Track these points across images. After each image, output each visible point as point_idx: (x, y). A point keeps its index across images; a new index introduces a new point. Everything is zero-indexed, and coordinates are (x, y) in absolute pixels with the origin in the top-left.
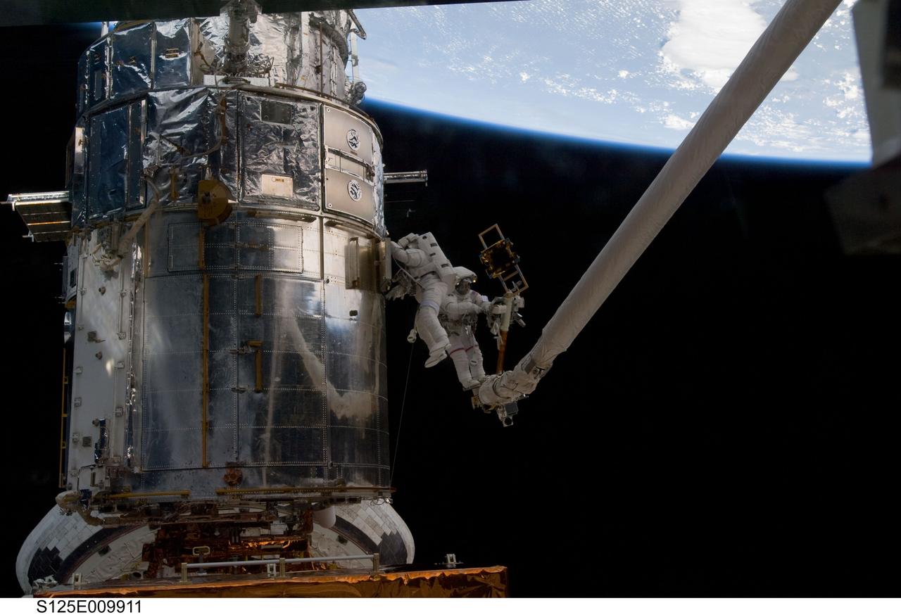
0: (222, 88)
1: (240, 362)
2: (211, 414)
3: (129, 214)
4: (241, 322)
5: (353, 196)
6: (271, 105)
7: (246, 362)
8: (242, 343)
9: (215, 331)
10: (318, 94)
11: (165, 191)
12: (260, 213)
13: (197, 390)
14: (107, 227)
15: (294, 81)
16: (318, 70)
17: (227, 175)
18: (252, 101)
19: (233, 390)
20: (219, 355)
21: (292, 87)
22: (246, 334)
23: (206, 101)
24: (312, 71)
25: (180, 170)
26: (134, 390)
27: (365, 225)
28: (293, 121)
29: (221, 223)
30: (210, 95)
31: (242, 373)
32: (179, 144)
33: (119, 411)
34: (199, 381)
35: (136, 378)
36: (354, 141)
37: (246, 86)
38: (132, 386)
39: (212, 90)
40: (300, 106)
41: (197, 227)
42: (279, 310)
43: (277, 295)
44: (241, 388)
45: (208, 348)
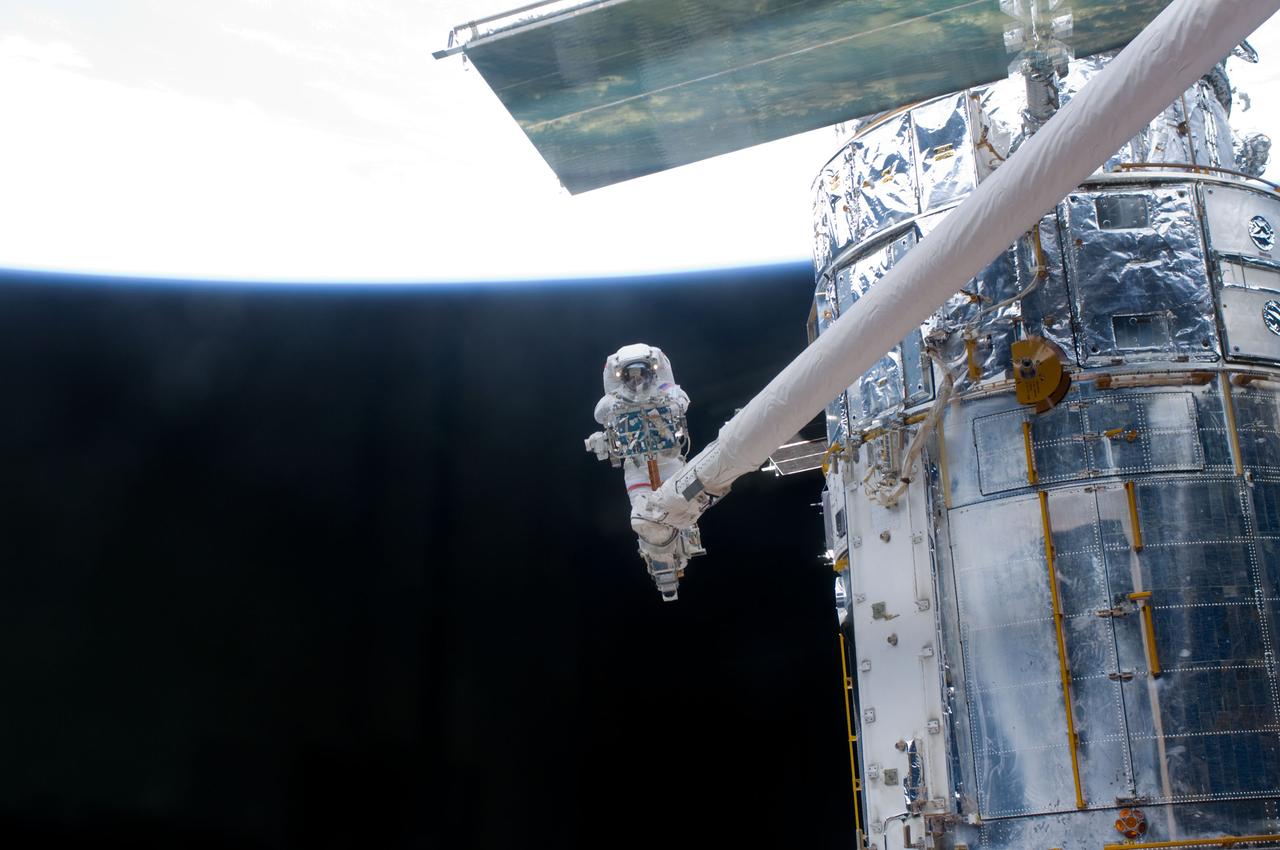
1: (1117, 629)
2: (1080, 720)
3: (910, 411)
4: (1110, 562)
5: (1275, 326)
6: (1111, 201)
7: (1127, 629)
8: (1116, 597)
9: (1069, 582)
10: (1187, 168)
11: (960, 368)
12: (1117, 380)
13: (1053, 680)
14: (881, 438)
15: (1144, 154)
16: (1183, 129)
17: (1055, 327)
18: (1080, 202)
19: (1113, 677)
20: (1082, 621)
21: (1143, 165)
22: (1122, 582)
24: (1173, 133)
25: (980, 332)
26: (952, 689)
28: (1153, 220)
29: (1056, 405)
31: (1123, 648)
32: (972, 292)
33: (933, 725)
34: (1055, 666)
35: (954, 672)
36: (1262, 235)
38: (949, 685)
40: (1160, 193)
41: (1018, 418)
42: (1172, 537)
43: (1165, 511)
44: (1125, 674)
45: (1061, 612)
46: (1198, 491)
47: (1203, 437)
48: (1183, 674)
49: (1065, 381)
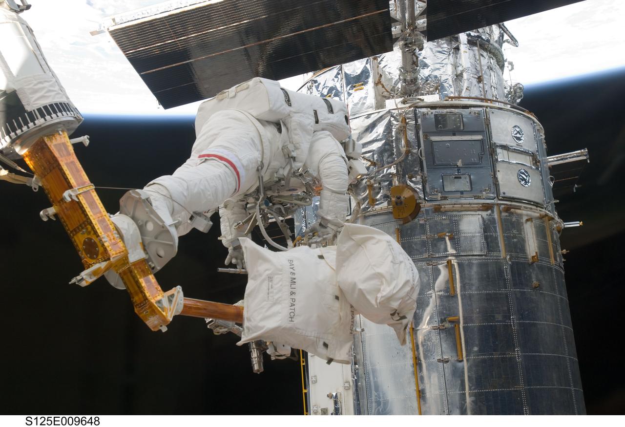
0: (401, 108)
1: (441, 336)
2: (422, 383)
4: (439, 301)
5: (523, 182)
6: (443, 116)
7: (446, 336)
8: (441, 319)
9: (417, 311)
10: (482, 100)
11: (364, 199)
12: (445, 207)
13: (409, 361)
15: (460, 92)
16: (480, 80)
17: (414, 179)
19: (439, 361)
20: (424, 331)
21: (459, 97)
22: (445, 312)
23: (390, 121)
24: (475, 81)
25: (375, 180)
26: (357, 366)
27: (537, 206)
29: (413, 219)
30: (392, 116)
31: (444, 345)
32: (372, 160)
33: (347, 385)
35: (358, 357)
36: (518, 135)
37: (421, 104)
38: (355, 364)
39: (393, 111)
41: (394, 226)
42: (470, 289)
43: (467, 276)
44: (445, 359)
45: (414, 327)
46: (483, 266)
47: (486, 238)
48: (474, 359)
49: (418, 207)
